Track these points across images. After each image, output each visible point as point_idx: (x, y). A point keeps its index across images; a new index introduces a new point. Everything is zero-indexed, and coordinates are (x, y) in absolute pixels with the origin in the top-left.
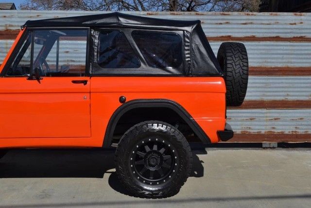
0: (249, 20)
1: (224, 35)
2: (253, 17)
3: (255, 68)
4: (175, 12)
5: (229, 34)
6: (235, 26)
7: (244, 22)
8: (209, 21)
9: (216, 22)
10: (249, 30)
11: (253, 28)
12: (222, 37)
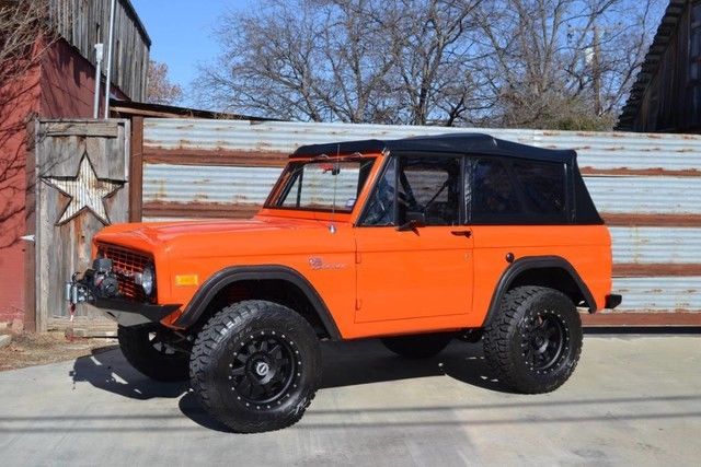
0: (687, 145)
1: (653, 167)
2: (694, 142)
3: (696, 215)
4: (584, 133)
5: (660, 166)
6: (668, 154)
7: (681, 149)
8: (631, 147)
9: (641, 147)
10: (687, 161)
11: (693, 158)
12: (650, 170)
